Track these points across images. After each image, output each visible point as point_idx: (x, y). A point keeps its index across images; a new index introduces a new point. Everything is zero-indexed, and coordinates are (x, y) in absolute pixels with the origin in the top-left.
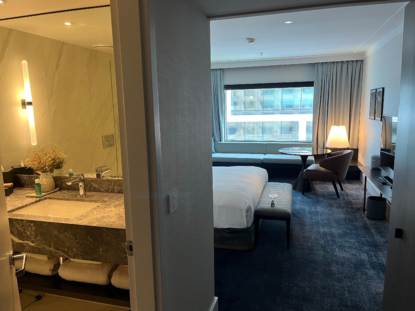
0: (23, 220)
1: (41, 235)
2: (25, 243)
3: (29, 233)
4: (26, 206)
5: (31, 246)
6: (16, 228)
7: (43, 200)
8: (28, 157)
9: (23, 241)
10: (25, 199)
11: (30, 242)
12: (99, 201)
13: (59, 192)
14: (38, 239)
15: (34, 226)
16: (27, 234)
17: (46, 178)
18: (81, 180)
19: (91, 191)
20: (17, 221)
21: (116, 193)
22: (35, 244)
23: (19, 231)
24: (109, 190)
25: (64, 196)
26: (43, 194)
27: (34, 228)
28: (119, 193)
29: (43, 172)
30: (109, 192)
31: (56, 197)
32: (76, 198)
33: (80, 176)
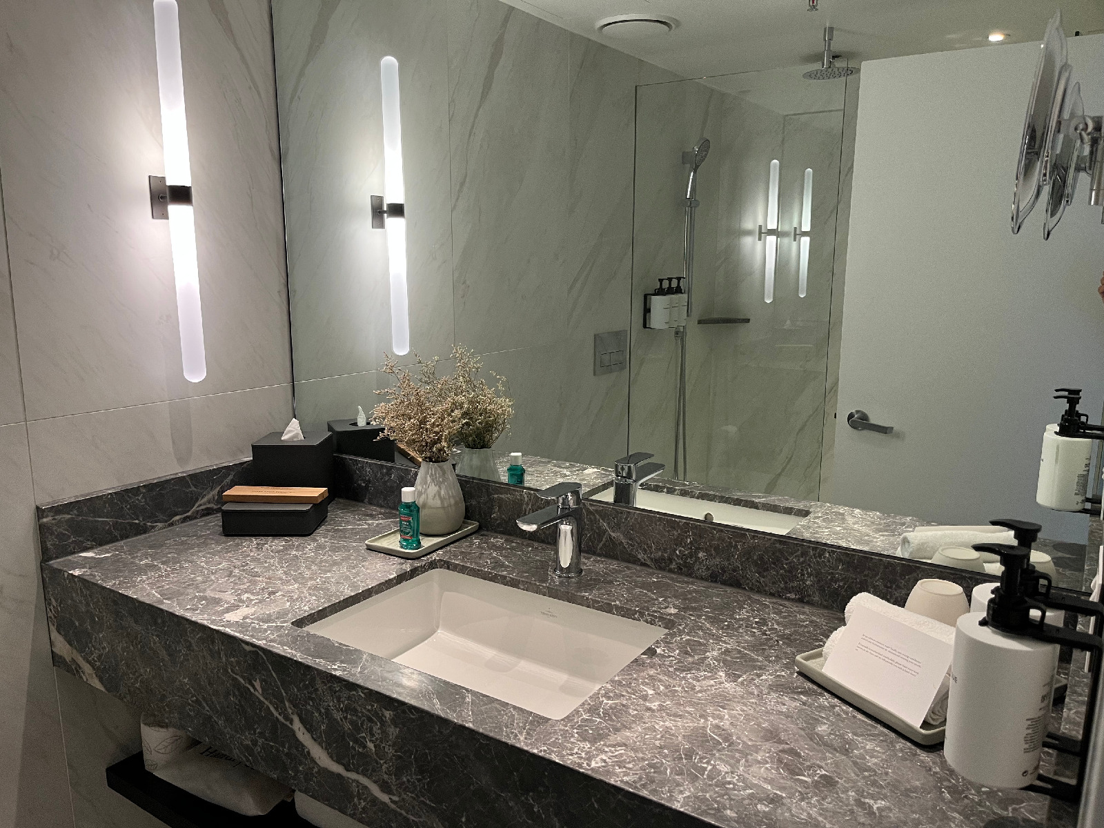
0: (353, 686)
1: (421, 771)
2: (354, 781)
3: (371, 745)
4: (368, 594)
5: (375, 801)
6: (323, 711)
7: (424, 569)
8: (382, 398)
9: (348, 770)
10: (364, 559)
11: (375, 782)
12: (642, 614)
13: (477, 541)
14: (408, 781)
15: (394, 722)
16: (365, 747)
17: (439, 484)
18: (567, 515)
19: (594, 553)
20: (329, 682)
21: (702, 579)
22: (395, 798)
23: (332, 723)
24: (671, 560)
25: (497, 564)
26: (427, 543)
27: (393, 731)
28: (716, 582)
29: (431, 461)
30: (671, 571)
31: (468, 565)
32: (545, 581)
33: (567, 496)
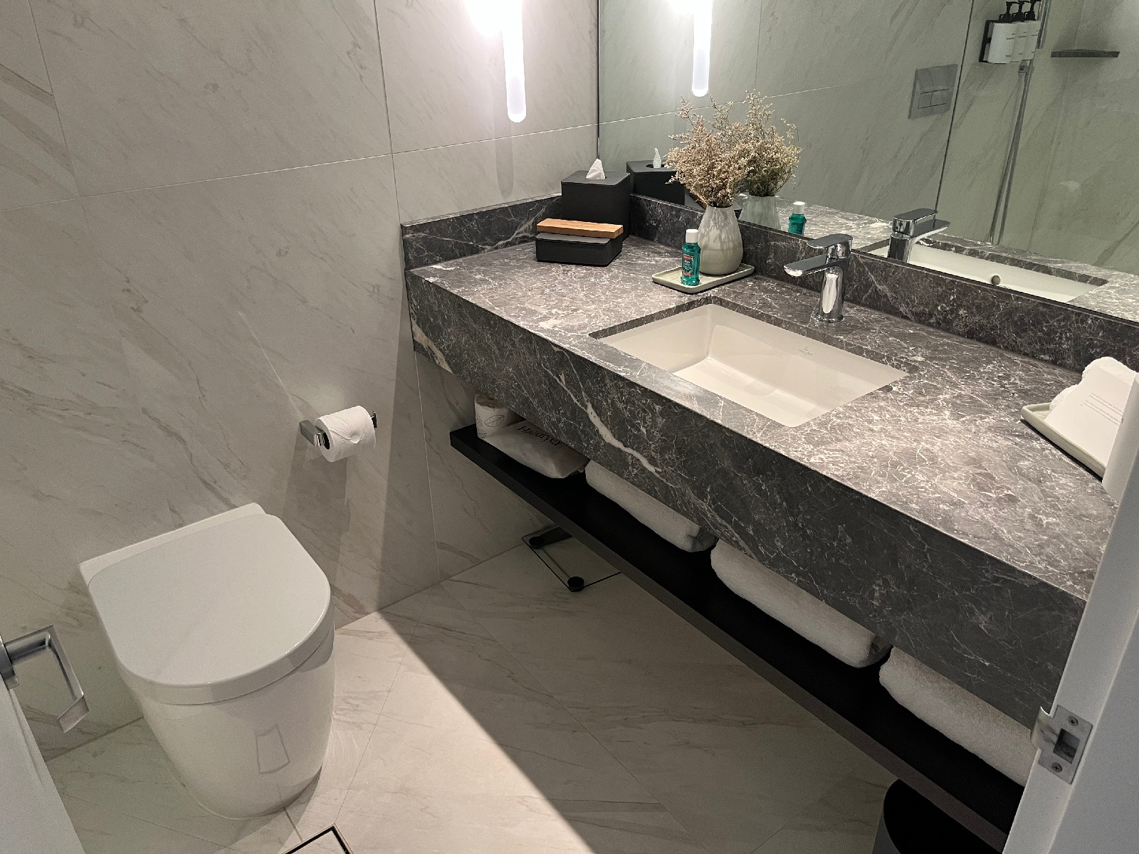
0: (633, 385)
1: (679, 451)
2: (630, 454)
3: (644, 430)
4: (649, 319)
5: (644, 469)
6: (609, 401)
7: (699, 303)
8: (676, 142)
9: (625, 446)
10: (651, 290)
11: (645, 457)
12: (889, 359)
13: (750, 284)
14: (670, 458)
15: (661, 414)
16: (639, 430)
17: (721, 228)
18: (835, 264)
19: (859, 303)
20: (615, 379)
21: (959, 335)
22: (660, 470)
23: (617, 411)
24: (931, 315)
25: (765, 305)
26: (705, 281)
27: (660, 421)
28: (972, 338)
29: (715, 205)
30: (930, 325)
31: (739, 303)
32: (806, 323)
33: (836, 246)
